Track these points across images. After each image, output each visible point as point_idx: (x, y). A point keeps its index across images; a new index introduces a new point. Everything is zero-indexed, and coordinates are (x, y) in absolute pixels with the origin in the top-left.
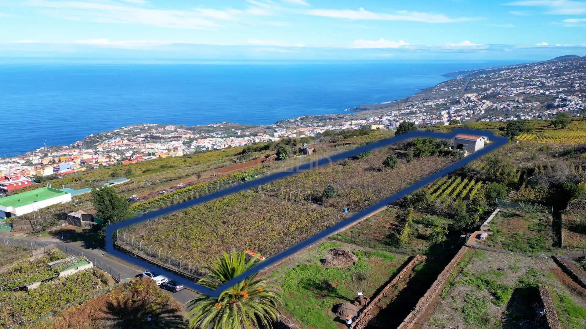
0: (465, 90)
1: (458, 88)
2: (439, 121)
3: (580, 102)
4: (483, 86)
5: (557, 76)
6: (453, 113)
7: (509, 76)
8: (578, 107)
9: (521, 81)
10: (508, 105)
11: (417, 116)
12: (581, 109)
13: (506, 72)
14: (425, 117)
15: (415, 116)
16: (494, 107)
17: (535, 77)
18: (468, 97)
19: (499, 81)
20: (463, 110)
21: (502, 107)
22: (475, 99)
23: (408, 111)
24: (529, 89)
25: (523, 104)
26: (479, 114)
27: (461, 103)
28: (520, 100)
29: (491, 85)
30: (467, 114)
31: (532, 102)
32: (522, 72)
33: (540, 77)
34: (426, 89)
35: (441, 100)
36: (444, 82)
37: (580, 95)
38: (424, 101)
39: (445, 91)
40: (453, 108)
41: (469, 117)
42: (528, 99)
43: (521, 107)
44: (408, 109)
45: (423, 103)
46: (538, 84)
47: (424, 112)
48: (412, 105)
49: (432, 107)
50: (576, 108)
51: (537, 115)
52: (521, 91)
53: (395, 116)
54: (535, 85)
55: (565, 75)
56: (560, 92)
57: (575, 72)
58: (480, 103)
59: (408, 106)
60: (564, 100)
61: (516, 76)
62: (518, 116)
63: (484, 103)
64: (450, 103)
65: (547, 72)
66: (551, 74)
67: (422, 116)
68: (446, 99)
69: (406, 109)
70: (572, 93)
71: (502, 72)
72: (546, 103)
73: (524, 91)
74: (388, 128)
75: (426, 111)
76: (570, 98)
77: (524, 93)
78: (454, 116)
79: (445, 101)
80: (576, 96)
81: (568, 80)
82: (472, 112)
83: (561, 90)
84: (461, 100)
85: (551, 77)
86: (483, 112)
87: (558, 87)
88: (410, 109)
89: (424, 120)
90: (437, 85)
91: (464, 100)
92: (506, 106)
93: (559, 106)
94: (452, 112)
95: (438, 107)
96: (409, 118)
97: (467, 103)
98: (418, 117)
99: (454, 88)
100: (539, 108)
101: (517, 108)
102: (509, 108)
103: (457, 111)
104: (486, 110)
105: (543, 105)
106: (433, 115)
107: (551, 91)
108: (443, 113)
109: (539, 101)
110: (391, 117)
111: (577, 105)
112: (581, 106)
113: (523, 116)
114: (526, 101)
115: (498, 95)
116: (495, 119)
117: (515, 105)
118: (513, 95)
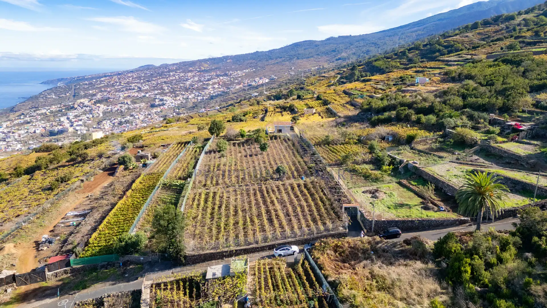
0: (74, 96)
1: (66, 94)
2: (61, 127)
3: (173, 101)
4: (90, 92)
5: (148, 81)
6: (73, 119)
7: (110, 82)
8: (173, 104)
9: (121, 86)
10: (121, 107)
11: (34, 124)
12: (175, 106)
13: (106, 79)
14: (45, 125)
15: (32, 125)
16: (110, 110)
17: (132, 83)
18: (81, 103)
19: (103, 87)
20: (82, 114)
21: (116, 109)
22: (89, 104)
23: (22, 121)
24: (132, 92)
25: (132, 105)
26: (98, 117)
27: (76, 108)
28: (129, 103)
29: (97, 91)
30: (88, 118)
31: (139, 103)
32: (119, 79)
33: (136, 82)
34: (31, 97)
35: (53, 107)
36: (48, 90)
37: (171, 96)
38: (35, 109)
39: (52, 98)
40: (71, 114)
41: (90, 120)
42: (135, 101)
43: (132, 108)
44: (20, 118)
45: (35, 111)
46: (136, 88)
47: (40, 120)
48: (23, 114)
49: (46, 114)
50: (173, 106)
51: (147, 113)
52: (126, 95)
53: (7, 127)
54: (134, 89)
55: (154, 80)
56: (157, 94)
57: (160, 79)
58: (95, 107)
59: (18, 116)
60: (162, 100)
61: (117, 82)
62: (132, 116)
63: (99, 107)
64: (65, 109)
65: (139, 78)
66: (143, 80)
67: (42, 124)
68: (59, 106)
69: (18, 119)
70: (165, 94)
71: (102, 79)
72: (149, 103)
73: (129, 94)
74: (5, 140)
75: (42, 119)
76: (165, 98)
77: (129, 96)
78: (76, 121)
79: (58, 107)
80: (168, 96)
81: (158, 84)
82: (91, 116)
83: (156, 92)
84: (76, 106)
85: (144, 82)
86: (101, 115)
87: (154, 90)
88: (23, 119)
89: (45, 128)
90: (41, 93)
91: (79, 106)
92: (119, 108)
93: (159, 105)
94: (71, 117)
95: (54, 114)
96: (26, 127)
97: (82, 108)
98: (36, 125)
99: (61, 95)
100: (145, 108)
101: (129, 109)
102: (122, 109)
103: (76, 116)
104: (103, 113)
105: (148, 105)
106: (52, 121)
107: (150, 94)
108: (62, 119)
109: (144, 102)
110: (2, 129)
111: (172, 103)
112: (175, 104)
113: (137, 115)
114: (134, 102)
115: (108, 99)
116: (115, 119)
117: (126, 106)
118: (121, 99)
